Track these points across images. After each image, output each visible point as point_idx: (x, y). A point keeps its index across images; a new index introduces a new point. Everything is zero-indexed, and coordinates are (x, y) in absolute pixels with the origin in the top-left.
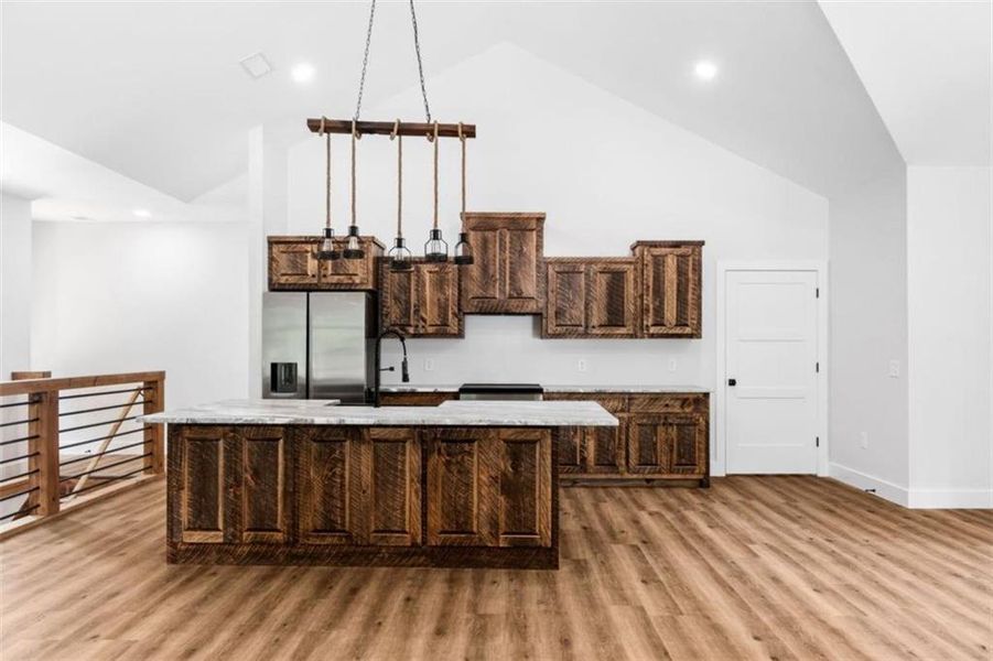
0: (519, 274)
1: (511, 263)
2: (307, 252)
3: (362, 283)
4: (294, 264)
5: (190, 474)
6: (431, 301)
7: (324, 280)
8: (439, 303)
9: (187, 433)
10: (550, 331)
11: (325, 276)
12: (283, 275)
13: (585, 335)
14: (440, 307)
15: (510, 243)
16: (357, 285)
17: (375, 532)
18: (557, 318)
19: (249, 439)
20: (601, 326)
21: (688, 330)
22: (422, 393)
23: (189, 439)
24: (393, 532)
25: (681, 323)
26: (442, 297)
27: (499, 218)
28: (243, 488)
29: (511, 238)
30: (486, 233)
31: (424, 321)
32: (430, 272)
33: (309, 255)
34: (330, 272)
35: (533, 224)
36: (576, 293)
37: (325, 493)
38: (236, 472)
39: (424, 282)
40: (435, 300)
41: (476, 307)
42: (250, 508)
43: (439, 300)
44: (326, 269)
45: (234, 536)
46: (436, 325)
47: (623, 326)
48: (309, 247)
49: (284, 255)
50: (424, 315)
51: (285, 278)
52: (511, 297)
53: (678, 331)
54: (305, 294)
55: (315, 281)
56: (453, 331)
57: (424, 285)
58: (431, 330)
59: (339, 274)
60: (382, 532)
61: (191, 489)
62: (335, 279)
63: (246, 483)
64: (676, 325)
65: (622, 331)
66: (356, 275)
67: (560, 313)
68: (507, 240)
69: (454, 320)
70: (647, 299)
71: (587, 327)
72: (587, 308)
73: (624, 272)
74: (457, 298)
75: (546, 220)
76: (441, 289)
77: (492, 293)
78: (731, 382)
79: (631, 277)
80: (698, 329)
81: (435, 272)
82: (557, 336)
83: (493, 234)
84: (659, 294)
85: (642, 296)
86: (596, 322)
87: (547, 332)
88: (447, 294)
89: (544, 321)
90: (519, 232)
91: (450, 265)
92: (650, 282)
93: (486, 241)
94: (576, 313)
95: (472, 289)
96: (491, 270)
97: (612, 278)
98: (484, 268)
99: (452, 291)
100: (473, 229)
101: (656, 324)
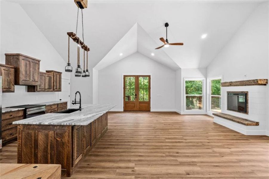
5: (77, 140)
14: (8, 82)
18: (39, 87)
21: (60, 90)
22: (13, 111)
23: (76, 129)
25: (59, 89)
26: (9, 79)
27: (30, 58)
28: (85, 138)
30: (27, 62)
32: (4, 70)
35: (38, 62)
36: (43, 81)
37: (94, 131)
38: (83, 134)
39: (2, 73)
40: (6, 80)
41: (24, 83)
42: (85, 143)
45: (83, 153)
46: (7, 88)
52: (33, 81)
53: (59, 90)
56: (12, 90)
58: (5, 90)
61: (76, 146)
65: (51, 90)
67: (40, 86)
68: (32, 65)
69: (13, 87)
70: (55, 83)
71: (45, 89)
72: (45, 84)
73: (51, 77)
74: (13, 80)
75: (40, 62)
76: (8, 76)
77: (28, 79)
78: (60, 100)
79: (52, 78)
80: (61, 90)
81: (6, 70)
82: (39, 91)
83: (29, 62)
84: (56, 82)
85: (54, 83)
86: (46, 88)
87: (37, 90)
88: (10, 78)
89: (36, 87)
90: (35, 63)
91: (11, 69)
92: (55, 80)
93: (26, 64)
94: (43, 86)
95: (22, 77)
96: (28, 73)
97: (49, 78)
98: (26, 72)
99: (12, 77)
100: (23, 60)
101: (56, 89)
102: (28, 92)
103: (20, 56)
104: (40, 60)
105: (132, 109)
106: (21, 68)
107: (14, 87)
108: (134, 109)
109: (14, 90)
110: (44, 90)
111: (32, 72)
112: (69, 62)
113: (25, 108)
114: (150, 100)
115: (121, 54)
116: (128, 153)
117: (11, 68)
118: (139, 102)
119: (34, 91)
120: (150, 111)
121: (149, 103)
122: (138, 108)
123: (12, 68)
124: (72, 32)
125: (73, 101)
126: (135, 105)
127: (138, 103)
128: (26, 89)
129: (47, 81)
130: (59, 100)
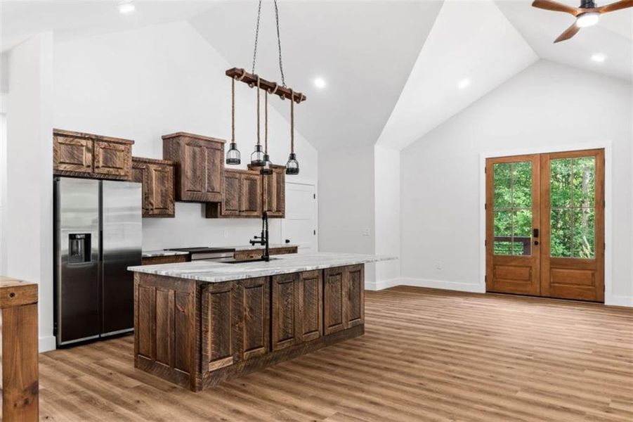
0: (212, 177)
1: (208, 169)
2: (82, 146)
3: (126, 175)
4: (72, 156)
5: (213, 319)
6: (157, 191)
7: (96, 170)
8: (162, 193)
9: (211, 289)
10: (223, 214)
11: (98, 167)
12: (61, 163)
13: (239, 216)
14: (162, 196)
15: (208, 156)
16: (121, 176)
17: (305, 334)
18: (226, 205)
19: (246, 288)
20: (246, 211)
21: (281, 214)
22: (166, 256)
23: (212, 293)
24: (312, 332)
25: (278, 211)
26: (164, 189)
27: (202, 140)
28: (244, 322)
29: (208, 153)
30: (195, 148)
31: (152, 205)
32: (156, 170)
33: (84, 148)
34: (101, 164)
35: (219, 146)
36: (235, 191)
37: (285, 316)
38: (240, 311)
39: (152, 178)
40: (159, 191)
41: (190, 196)
42: (247, 335)
43: (161, 190)
44: (98, 162)
45: (239, 357)
46: (161, 208)
47: (256, 211)
48: (84, 142)
49: (62, 146)
50: (152, 201)
51: (64, 166)
52: (208, 191)
53: (275, 214)
54: (97, 181)
55: (90, 170)
56: (170, 213)
57: (151, 181)
58: (156, 212)
59: (109, 167)
60: (308, 333)
61: (212, 331)
62: (105, 170)
63: (246, 319)
64: (277, 211)
65: (255, 214)
66: (121, 169)
67: (227, 202)
68: (206, 154)
69: (171, 206)
70: (266, 196)
71: (240, 211)
72: (240, 200)
73: (256, 180)
74: (172, 190)
75: (225, 145)
76: (163, 183)
77: (198, 188)
78: (287, 241)
79: (259, 183)
80: (284, 213)
81: (159, 171)
82: (226, 216)
83: (199, 149)
84: (270, 193)
85: (262, 194)
86: (244, 208)
87: (221, 214)
88: (167, 186)
89: (219, 207)
90: (212, 150)
91: (168, 167)
92: (266, 186)
93: (194, 153)
94: (235, 203)
95: (187, 184)
96: (198, 173)
97: (251, 183)
98: (194, 171)
99: (170, 185)
100: (188, 145)
101: (268, 211)
102: (207, 217)
103: (183, 138)
104: (225, 141)
105: (520, 289)
106: (185, 165)
107: (174, 205)
108: (529, 289)
109: (174, 212)
110: (237, 214)
111: (206, 171)
112: (233, 140)
113: (190, 252)
114: (603, 255)
115: (464, 84)
116: (349, 390)
117: (168, 165)
118: (548, 263)
119: (216, 217)
120: (603, 302)
121: (596, 268)
122: (545, 284)
123: (170, 165)
124: (232, 68)
125: (256, 237)
126: (533, 271)
127: (546, 266)
128: (202, 211)
129: (245, 189)
130: (284, 241)
